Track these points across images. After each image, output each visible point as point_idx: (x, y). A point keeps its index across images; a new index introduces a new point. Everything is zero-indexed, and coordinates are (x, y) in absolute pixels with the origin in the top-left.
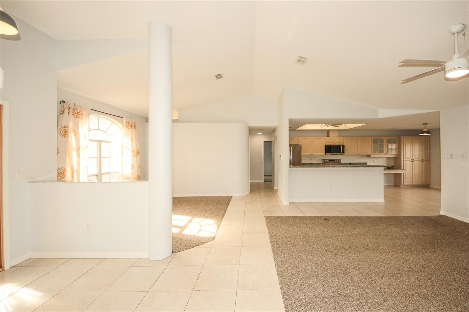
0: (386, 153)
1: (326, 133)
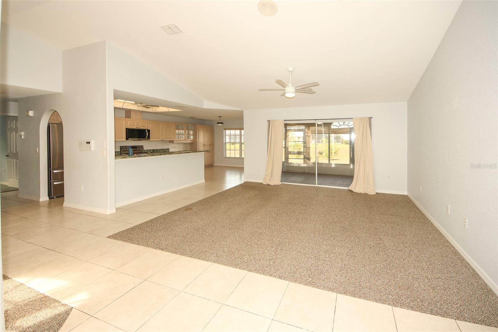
0: (187, 139)
1: (124, 113)
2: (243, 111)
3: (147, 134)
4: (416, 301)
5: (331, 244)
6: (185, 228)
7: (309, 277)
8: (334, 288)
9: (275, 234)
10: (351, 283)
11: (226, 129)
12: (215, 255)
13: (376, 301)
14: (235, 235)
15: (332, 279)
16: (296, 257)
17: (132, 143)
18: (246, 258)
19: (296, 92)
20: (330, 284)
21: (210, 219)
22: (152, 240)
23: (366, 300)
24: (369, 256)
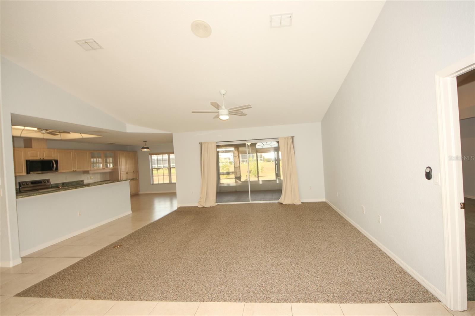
0: (105, 167)
1: (23, 142)
2: (172, 134)
3: (55, 165)
4: (356, 294)
5: (275, 257)
6: (117, 269)
7: (262, 293)
8: (287, 298)
9: (220, 257)
10: (301, 291)
11: (151, 154)
12: (160, 292)
13: (325, 301)
14: (178, 266)
15: (284, 290)
16: (246, 276)
17: (35, 177)
18: (196, 288)
19: (229, 114)
20: (283, 296)
21: (146, 254)
22: (77, 290)
23: (316, 304)
24: (310, 261)
